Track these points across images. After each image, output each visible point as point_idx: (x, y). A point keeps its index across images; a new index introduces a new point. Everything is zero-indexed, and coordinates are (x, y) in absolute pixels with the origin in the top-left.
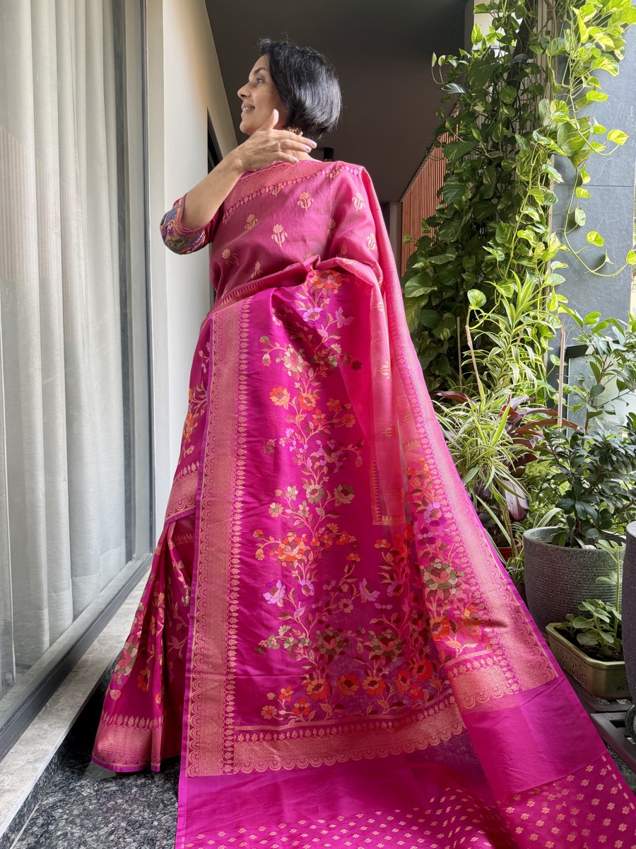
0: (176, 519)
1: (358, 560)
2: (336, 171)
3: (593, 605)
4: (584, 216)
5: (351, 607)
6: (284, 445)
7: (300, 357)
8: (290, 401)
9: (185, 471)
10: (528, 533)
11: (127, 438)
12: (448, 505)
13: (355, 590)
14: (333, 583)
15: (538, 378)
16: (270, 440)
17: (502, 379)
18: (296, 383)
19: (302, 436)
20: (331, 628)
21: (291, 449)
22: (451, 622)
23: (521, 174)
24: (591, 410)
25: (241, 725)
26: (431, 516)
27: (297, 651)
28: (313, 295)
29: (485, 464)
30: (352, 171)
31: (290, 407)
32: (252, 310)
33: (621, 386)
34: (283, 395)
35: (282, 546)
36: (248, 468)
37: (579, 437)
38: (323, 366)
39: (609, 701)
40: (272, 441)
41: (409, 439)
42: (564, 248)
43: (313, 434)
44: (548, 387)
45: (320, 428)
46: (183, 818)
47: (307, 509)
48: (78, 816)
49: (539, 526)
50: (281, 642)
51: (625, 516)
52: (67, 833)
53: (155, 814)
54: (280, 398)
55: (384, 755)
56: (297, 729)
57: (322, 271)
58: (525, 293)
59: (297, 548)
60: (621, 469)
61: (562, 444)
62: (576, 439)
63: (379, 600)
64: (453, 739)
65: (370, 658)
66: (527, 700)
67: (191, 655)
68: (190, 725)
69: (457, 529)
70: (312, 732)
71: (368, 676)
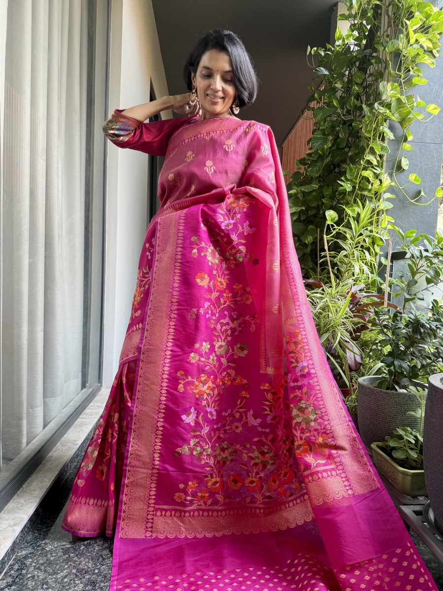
1: (248, 396)
2: (250, 127)
3: (404, 431)
4: (408, 163)
5: (241, 429)
6: (202, 313)
7: (217, 253)
8: (209, 283)
9: (135, 328)
10: (361, 380)
12: (313, 364)
13: (244, 417)
14: (229, 411)
15: (372, 273)
16: (194, 309)
17: (347, 273)
18: (214, 271)
19: (215, 308)
20: (226, 442)
21: (207, 316)
22: (309, 445)
23: (366, 132)
24: (408, 297)
25: (159, 504)
26: (301, 371)
27: (202, 457)
28: (229, 211)
29: (334, 331)
30: (261, 128)
31: (209, 287)
32: (186, 217)
33: (429, 281)
34: (205, 278)
36: (177, 328)
37: (399, 315)
38: (232, 260)
39: (413, 497)
40: (195, 310)
41: (289, 317)
42: (393, 184)
43: (223, 307)
44: (379, 279)
45: (228, 303)
46: (115, 568)
47: (215, 358)
48: (42, 564)
49: (369, 375)
50: (191, 450)
51: (428, 370)
52: (35, 576)
53: (96, 565)
54: (202, 281)
56: (198, 510)
57: (237, 195)
58: (365, 214)
59: (207, 385)
60: (426, 338)
61: (387, 319)
62: (396, 316)
63: (261, 425)
64: (306, 523)
65: (252, 464)
66: (358, 502)
67: (128, 454)
68: (125, 502)
69: (318, 381)
70: (208, 513)
71: (249, 477)
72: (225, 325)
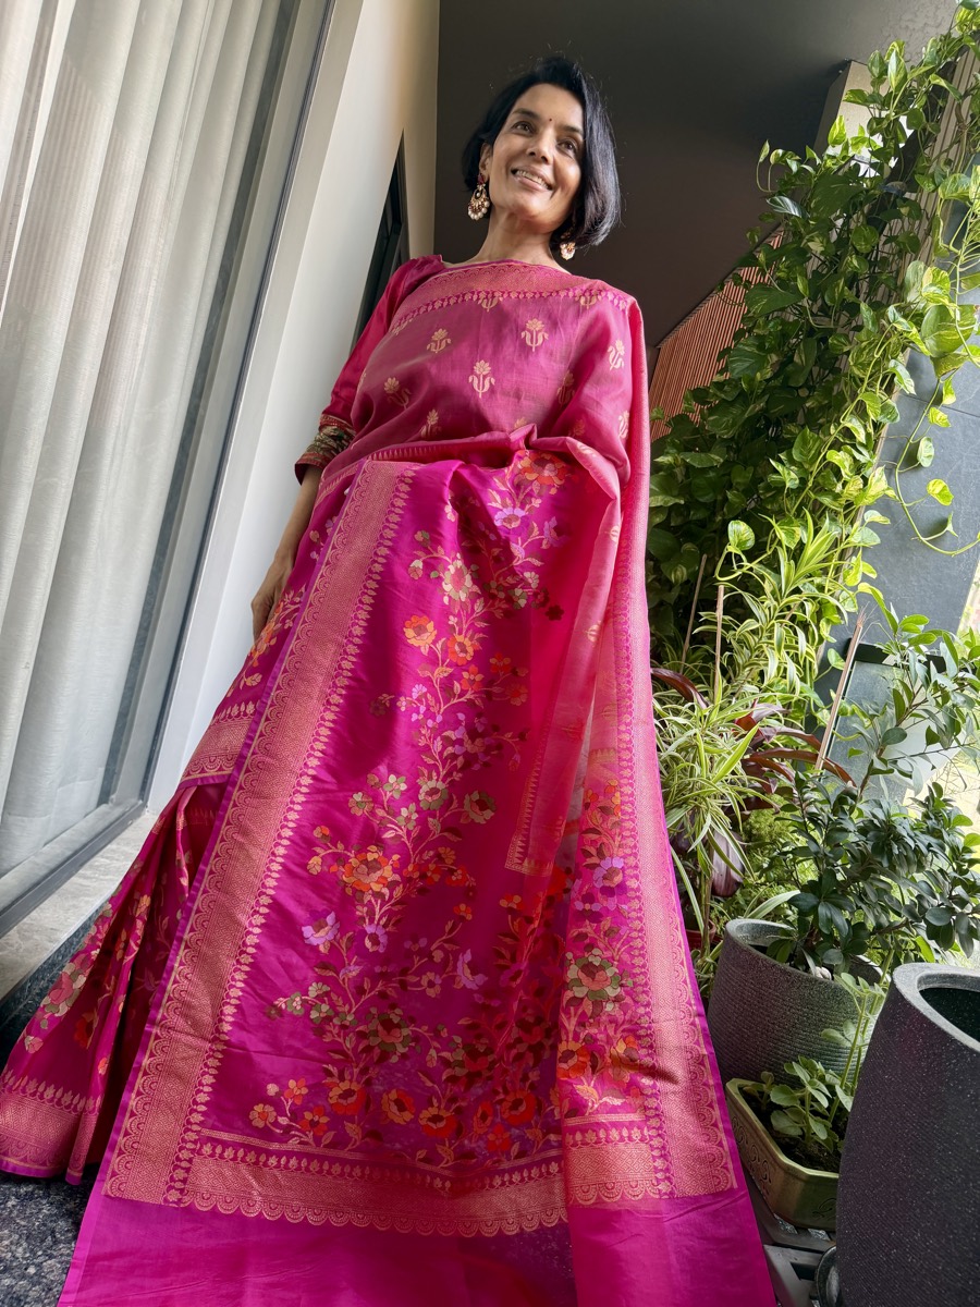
0: (199, 783)
1: (469, 917)
3: (807, 1069)
5: (438, 989)
6: (403, 709)
7: (468, 578)
8: (434, 642)
9: (235, 711)
10: (737, 926)
11: (147, 615)
12: (636, 867)
13: (451, 963)
14: (423, 942)
15: (803, 680)
16: (384, 695)
17: (748, 669)
18: (451, 618)
19: (437, 701)
20: (398, 1011)
21: (415, 717)
22: (593, 1056)
23: (855, 365)
24: (878, 765)
25: (213, 1128)
26: (605, 878)
27: (328, 1028)
28: (517, 487)
29: (696, 806)
30: (616, 302)
31: (432, 652)
33: (931, 738)
34: (425, 630)
35: (354, 861)
36: (338, 728)
37: (850, 800)
38: (501, 600)
39: (797, 1228)
40: (385, 697)
41: (600, 747)
42: (891, 493)
43: (456, 701)
44: (814, 697)
45: (469, 696)
46: (77, 1271)
47: (415, 816)
49: (752, 917)
50: (307, 1006)
51: (889, 940)
54: (419, 635)
55: (426, 1232)
56: (300, 1155)
57: (539, 453)
58: (815, 549)
59: (379, 873)
60: (901, 866)
61: (820, 802)
62: (843, 802)
63: (483, 990)
64: (542, 1229)
65: (444, 1078)
66: (677, 1214)
67: (163, 997)
68: (132, 1111)
69: (640, 909)
70: (321, 1166)
71: (432, 1106)
72: (454, 743)
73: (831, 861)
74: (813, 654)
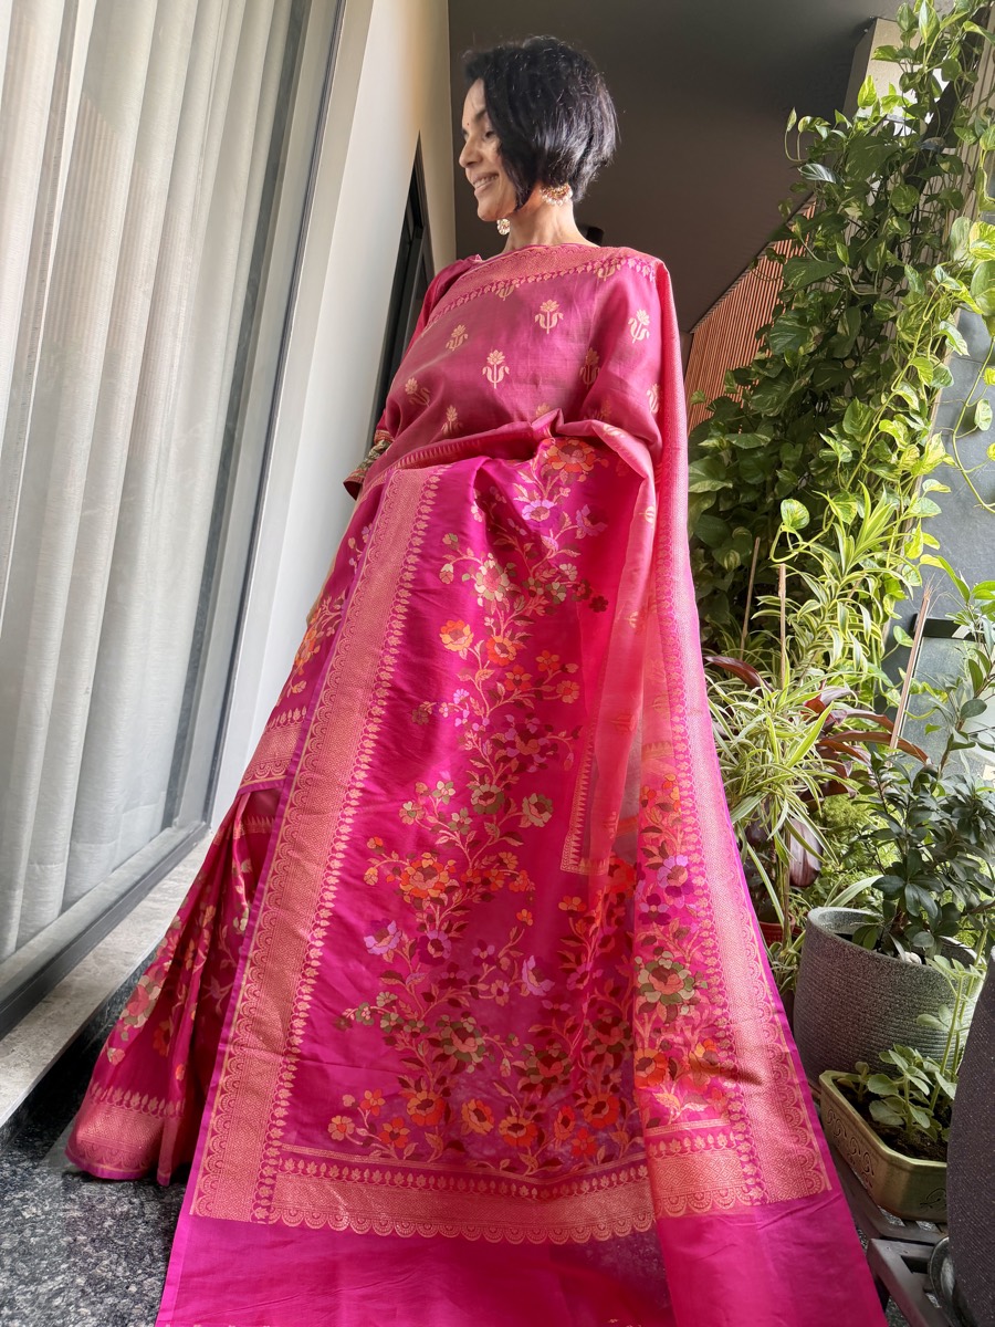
0: (252, 789)
1: (530, 923)
3: (904, 1056)
4: (991, 416)
5: (506, 997)
6: (446, 715)
7: (503, 577)
8: (473, 645)
9: (283, 719)
10: (816, 915)
12: (701, 864)
13: (517, 970)
15: (870, 660)
16: (426, 703)
17: (812, 651)
18: (487, 619)
19: (482, 704)
21: (458, 722)
22: (671, 1062)
23: (903, 330)
24: (958, 739)
25: (294, 1143)
26: (669, 878)
27: (399, 1037)
28: (544, 479)
29: (771, 793)
30: (639, 266)
31: (471, 656)
32: (442, 487)
34: (463, 635)
35: (410, 870)
36: (383, 739)
37: (931, 778)
38: (540, 596)
39: (904, 1221)
40: (428, 705)
42: (949, 460)
43: (501, 703)
44: (882, 677)
45: (516, 696)
47: (468, 821)
49: (834, 905)
50: (377, 1016)
51: (981, 920)
54: (456, 639)
55: (516, 1241)
56: (382, 1169)
57: (566, 440)
58: (874, 523)
59: (435, 879)
60: (989, 842)
61: (898, 782)
62: (923, 779)
63: (551, 995)
64: (635, 1234)
65: (519, 1087)
66: (771, 1220)
67: (233, 1015)
68: (213, 1130)
69: (709, 907)
70: (405, 1179)
71: (511, 1115)
72: (505, 746)
73: (915, 841)
74: (879, 632)
